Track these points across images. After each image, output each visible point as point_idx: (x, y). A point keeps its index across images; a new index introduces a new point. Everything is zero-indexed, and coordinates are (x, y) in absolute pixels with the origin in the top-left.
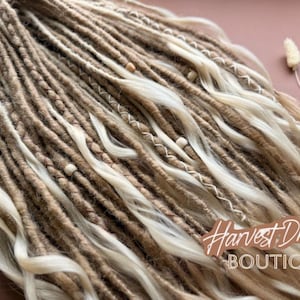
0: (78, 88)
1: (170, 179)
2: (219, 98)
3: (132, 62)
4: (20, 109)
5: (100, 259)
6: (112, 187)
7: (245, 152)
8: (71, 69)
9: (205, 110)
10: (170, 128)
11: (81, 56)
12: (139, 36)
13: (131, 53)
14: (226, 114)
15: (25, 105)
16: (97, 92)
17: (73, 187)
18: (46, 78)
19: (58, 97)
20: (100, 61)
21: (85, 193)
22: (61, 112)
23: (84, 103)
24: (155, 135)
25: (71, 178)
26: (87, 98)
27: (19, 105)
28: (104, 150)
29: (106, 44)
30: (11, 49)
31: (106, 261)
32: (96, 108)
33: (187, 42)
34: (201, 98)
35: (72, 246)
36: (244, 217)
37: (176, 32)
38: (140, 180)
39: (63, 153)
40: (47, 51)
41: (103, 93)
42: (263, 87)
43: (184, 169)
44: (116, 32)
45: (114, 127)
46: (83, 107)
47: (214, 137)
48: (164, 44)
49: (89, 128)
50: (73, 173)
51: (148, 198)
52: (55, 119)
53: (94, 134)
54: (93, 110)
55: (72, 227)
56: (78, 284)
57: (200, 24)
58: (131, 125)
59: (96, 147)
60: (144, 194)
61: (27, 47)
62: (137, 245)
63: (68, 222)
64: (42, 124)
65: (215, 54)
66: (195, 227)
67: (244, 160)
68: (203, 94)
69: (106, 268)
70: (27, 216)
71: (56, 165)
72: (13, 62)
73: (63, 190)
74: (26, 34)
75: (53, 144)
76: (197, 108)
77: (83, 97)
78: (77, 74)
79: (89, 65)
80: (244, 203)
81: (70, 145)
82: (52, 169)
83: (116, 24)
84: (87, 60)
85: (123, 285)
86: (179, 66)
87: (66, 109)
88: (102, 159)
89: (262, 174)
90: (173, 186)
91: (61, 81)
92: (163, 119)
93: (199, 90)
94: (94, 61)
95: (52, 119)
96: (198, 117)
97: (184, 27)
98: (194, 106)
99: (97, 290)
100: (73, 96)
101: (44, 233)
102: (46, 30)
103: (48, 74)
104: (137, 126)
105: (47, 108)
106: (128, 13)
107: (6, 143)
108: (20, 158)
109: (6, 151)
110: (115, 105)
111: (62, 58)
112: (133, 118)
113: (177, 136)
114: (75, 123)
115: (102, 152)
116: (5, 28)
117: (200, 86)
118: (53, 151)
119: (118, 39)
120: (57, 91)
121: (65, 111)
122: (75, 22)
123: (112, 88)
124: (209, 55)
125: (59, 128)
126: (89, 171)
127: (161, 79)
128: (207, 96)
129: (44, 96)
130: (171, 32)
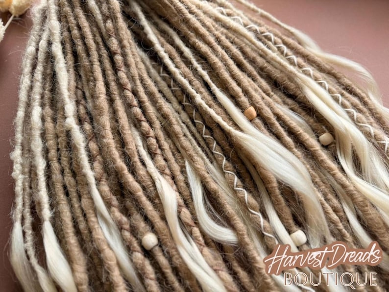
3: (254, 106)
6: (197, 281)
8: (173, 92)
9: (337, 196)
10: (287, 213)
11: (190, 82)
12: (269, 68)
14: (365, 212)
17: (149, 269)
18: (141, 104)
19: (152, 133)
20: (214, 96)
22: (152, 155)
23: (184, 148)
24: (265, 216)
25: (148, 253)
26: (187, 141)
28: (197, 223)
30: (104, 52)
32: (196, 158)
33: (330, 91)
34: (334, 175)
39: (146, 219)
40: (148, 62)
41: (208, 136)
45: (215, 192)
46: (178, 150)
50: (152, 249)
52: (144, 164)
53: (187, 193)
54: (191, 159)
57: (349, 69)
58: (235, 192)
59: (186, 213)
61: (124, 55)
64: (126, 171)
65: (364, 119)
68: (339, 175)
71: (134, 231)
73: (136, 269)
77: (183, 139)
78: (180, 103)
79: (198, 99)
81: (155, 206)
82: (127, 234)
84: (198, 91)
87: (159, 151)
88: (191, 235)
91: (159, 109)
92: (281, 199)
93: (333, 165)
94: (206, 94)
95: (139, 164)
96: (327, 205)
98: (323, 187)
100: (169, 133)
103: (145, 98)
104: (243, 198)
105: (137, 146)
106: (262, 33)
107: (77, 182)
108: (91, 211)
109: (75, 194)
110: (220, 159)
111: (166, 75)
112: (240, 183)
113: (294, 228)
114: (166, 174)
115: (193, 225)
116: (103, 24)
117: (336, 159)
118: (133, 210)
119: (240, 65)
120: (151, 124)
121: (156, 154)
122: (192, 34)
123: (221, 133)
124: (355, 117)
125: (146, 179)
126: (175, 253)
127: (288, 139)
128: (344, 179)
129: (135, 126)
130: (312, 72)
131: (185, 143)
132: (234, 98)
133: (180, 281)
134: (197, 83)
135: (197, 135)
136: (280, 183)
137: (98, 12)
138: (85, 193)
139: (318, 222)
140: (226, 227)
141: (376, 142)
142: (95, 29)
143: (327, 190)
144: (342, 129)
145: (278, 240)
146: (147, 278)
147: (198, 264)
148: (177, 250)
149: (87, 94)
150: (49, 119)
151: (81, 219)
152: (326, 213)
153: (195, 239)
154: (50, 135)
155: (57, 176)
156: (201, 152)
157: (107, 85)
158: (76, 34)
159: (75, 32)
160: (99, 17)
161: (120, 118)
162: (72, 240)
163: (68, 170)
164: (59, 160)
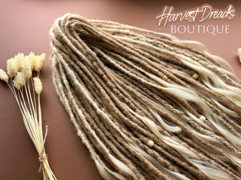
0: (139, 94)
1: (203, 141)
3: (165, 75)
6: (175, 150)
8: (128, 80)
9: (207, 96)
10: (195, 111)
11: (136, 75)
14: (221, 99)
18: (121, 92)
19: (130, 102)
20: (148, 77)
21: (163, 155)
22: (134, 110)
23: (145, 102)
24: (188, 116)
25: (153, 148)
28: (164, 129)
29: (150, 66)
32: (152, 104)
33: (190, 57)
34: (205, 90)
39: (146, 136)
41: (151, 93)
43: (209, 135)
44: (151, 56)
45: (166, 115)
46: (143, 104)
47: (218, 114)
49: (151, 117)
50: (153, 146)
51: (195, 153)
52: (133, 115)
54: (149, 105)
57: (192, 44)
58: (172, 111)
59: (159, 128)
60: (192, 151)
61: (106, 74)
63: (161, 173)
64: (130, 121)
65: (206, 63)
66: (220, 164)
68: (207, 89)
71: (143, 142)
72: (101, 84)
73: (151, 156)
75: (139, 131)
77: (143, 98)
79: (143, 80)
81: (146, 129)
82: (141, 144)
87: (136, 108)
88: (164, 134)
93: (203, 86)
94: (144, 77)
95: (132, 116)
96: (207, 102)
98: (203, 96)
103: (121, 88)
104: (177, 112)
105: (127, 109)
106: (155, 42)
107: (111, 134)
108: (124, 142)
109: (113, 138)
110: (160, 101)
112: (173, 107)
113: (200, 116)
114: (144, 115)
115: (163, 130)
116: (91, 65)
117: (203, 83)
118: (139, 135)
119: (151, 59)
120: (128, 98)
121: (136, 109)
122: (129, 55)
123: (156, 90)
124: (203, 64)
125: (138, 121)
126: (162, 143)
127: (183, 82)
128: (209, 90)
129: (122, 102)
130: (181, 52)
131: (145, 100)
132: (156, 74)
133: (169, 153)
134: (139, 74)
135: (146, 94)
136: (188, 101)
137: (87, 60)
138: (117, 136)
139: (207, 110)
140: (176, 126)
141: (214, 71)
142: (89, 67)
143: (205, 97)
144: (201, 71)
145: (196, 122)
146: (158, 157)
147: (173, 143)
148: (163, 142)
149: (96, 96)
150: (85, 113)
151: (121, 147)
152: (208, 105)
153: (167, 135)
154: (90, 120)
155: (102, 134)
156: (151, 101)
157: (104, 89)
158: (82, 73)
159: (81, 72)
160: (89, 62)
161: (116, 101)
162: (122, 156)
163: (106, 130)
164: (99, 128)
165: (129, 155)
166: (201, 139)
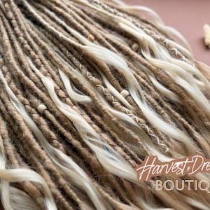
0: (52, 51)
1: (114, 119)
2: (154, 63)
3: (92, 34)
4: (9, 63)
5: (58, 174)
6: (72, 123)
7: (171, 102)
9: (143, 71)
10: (117, 83)
12: (99, 17)
13: (92, 28)
14: (158, 75)
15: (13, 60)
16: (66, 55)
17: (42, 120)
18: (29, 43)
19: (37, 56)
21: (52, 126)
22: (38, 67)
23: (56, 61)
24: (105, 87)
26: (58, 58)
27: (8, 60)
28: (68, 96)
29: (74, 21)
30: (6, 21)
31: (63, 176)
32: (64, 65)
34: (140, 61)
35: (39, 163)
36: (168, 150)
37: (126, 15)
38: (93, 119)
39: (37, 96)
40: (32, 25)
41: (70, 55)
42: (186, 57)
43: (125, 113)
44: (82, 13)
46: (55, 65)
47: (149, 91)
48: (117, 24)
49: (58, 80)
50: (44, 111)
51: (97, 132)
52: (33, 71)
53: (61, 84)
54: (61, 67)
55: (40, 149)
56: (41, 192)
58: (88, 79)
59: (62, 93)
60: (94, 128)
61: (17, 20)
62: (87, 166)
63: (37, 146)
64: (23, 75)
65: (153, 32)
66: (131, 155)
67: (170, 108)
68: (142, 59)
69: (62, 181)
70: (8, 140)
71: (31, 104)
72: (7, 30)
73: (35, 122)
74: (18, 11)
75: (31, 89)
76: (138, 70)
77: (55, 57)
78: (53, 42)
79: (61, 35)
80: (168, 140)
81: (43, 91)
82: (28, 107)
83: (83, 8)
84: (60, 31)
85: (74, 195)
86: (126, 40)
87: (42, 65)
88: (65, 102)
89: (183, 120)
90: (117, 125)
91: (40, 45)
92: (112, 76)
94: (65, 32)
95: (31, 72)
97: (132, 13)
98: (135, 68)
99: (55, 196)
100: (48, 56)
101: (19, 153)
102: (32, 9)
103: (31, 40)
104: (93, 80)
105: (29, 64)
110: (78, 65)
111: (43, 30)
112: (90, 74)
113: (122, 89)
115: (66, 97)
116: (3, 6)
118: (30, 95)
120: (36, 53)
124: (149, 32)
125: (36, 78)
126: (56, 110)
127: (113, 48)
128: (145, 61)
129: (27, 55)
130: (122, 15)
132: (80, 32)
133: (61, 124)
134: (60, 28)
141: (162, 43)
144: (141, 38)
145: (113, 96)
146: (42, 125)
153: (68, 103)
156: (65, 62)
165: (7, 116)
166: (112, 116)
